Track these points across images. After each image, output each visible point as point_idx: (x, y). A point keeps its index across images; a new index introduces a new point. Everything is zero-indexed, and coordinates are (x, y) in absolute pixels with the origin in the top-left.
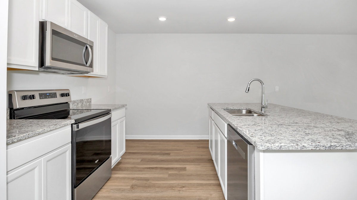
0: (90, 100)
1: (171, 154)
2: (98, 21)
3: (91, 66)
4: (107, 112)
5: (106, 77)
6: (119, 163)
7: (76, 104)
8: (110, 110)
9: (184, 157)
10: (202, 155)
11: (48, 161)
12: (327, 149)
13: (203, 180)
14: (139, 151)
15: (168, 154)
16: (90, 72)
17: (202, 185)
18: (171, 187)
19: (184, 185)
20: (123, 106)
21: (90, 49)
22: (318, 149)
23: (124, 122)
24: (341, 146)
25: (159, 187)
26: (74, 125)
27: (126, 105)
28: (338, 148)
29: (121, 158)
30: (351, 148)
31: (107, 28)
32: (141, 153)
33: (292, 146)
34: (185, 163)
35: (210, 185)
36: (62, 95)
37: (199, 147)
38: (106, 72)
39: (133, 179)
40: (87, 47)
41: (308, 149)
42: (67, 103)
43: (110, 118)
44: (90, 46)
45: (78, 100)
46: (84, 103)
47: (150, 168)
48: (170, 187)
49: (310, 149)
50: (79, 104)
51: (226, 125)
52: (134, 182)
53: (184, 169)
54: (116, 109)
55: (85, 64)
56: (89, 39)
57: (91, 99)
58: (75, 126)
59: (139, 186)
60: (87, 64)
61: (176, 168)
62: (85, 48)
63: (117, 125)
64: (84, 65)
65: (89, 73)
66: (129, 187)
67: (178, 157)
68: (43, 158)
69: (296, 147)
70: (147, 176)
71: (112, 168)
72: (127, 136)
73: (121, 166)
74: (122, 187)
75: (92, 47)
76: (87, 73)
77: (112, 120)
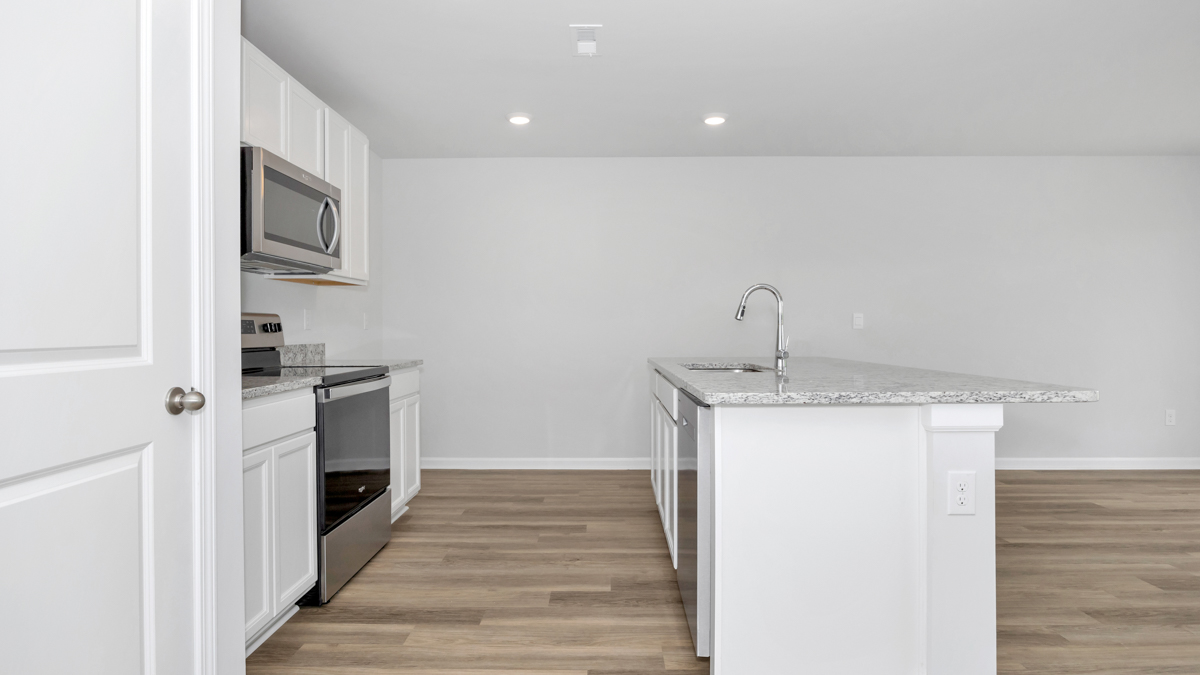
0: (321, 348)
1: (545, 501)
2: (346, 132)
3: (337, 254)
4: (380, 373)
5: (366, 284)
6: (404, 518)
7: (291, 355)
8: (386, 369)
9: (583, 507)
10: (631, 503)
11: (281, 456)
12: (832, 402)
13: (629, 547)
14: (455, 495)
15: (540, 501)
16: (331, 269)
17: (624, 556)
18: (547, 560)
19: (578, 557)
20: (415, 364)
21: (334, 209)
22: (816, 402)
23: (417, 406)
24: (860, 396)
25: (515, 559)
26: (319, 390)
27: (421, 362)
28: (854, 400)
29: (407, 508)
30: (879, 401)
31: (366, 148)
32: (464, 499)
33: (767, 397)
34: (584, 518)
35: (645, 556)
36: (265, 328)
37: (626, 487)
38: (366, 271)
39: (448, 546)
40: (327, 204)
41: (797, 402)
42: (273, 349)
43: (386, 390)
44: (334, 200)
45: (295, 346)
46: (309, 354)
47: (488, 527)
48: (544, 560)
49: (802, 402)
50: (299, 355)
51: (675, 392)
52: (450, 551)
53: (583, 528)
54: (399, 367)
55: (324, 247)
56: (327, 180)
57: (324, 345)
58: (321, 391)
59: (464, 558)
60: (327, 247)
61: (560, 528)
62: (322, 206)
63: (402, 411)
64: (319, 250)
65: (330, 272)
66: (441, 560)
67: (564, 507)
68: (273, 448)
69: (776, 398)
70: (483, 540)
71: (393, 521)
72: (423, 459)
73: (410, 522)
74: (422, 560)
75: (337, 203)
76: (326, 270)
77: (392, 397)
